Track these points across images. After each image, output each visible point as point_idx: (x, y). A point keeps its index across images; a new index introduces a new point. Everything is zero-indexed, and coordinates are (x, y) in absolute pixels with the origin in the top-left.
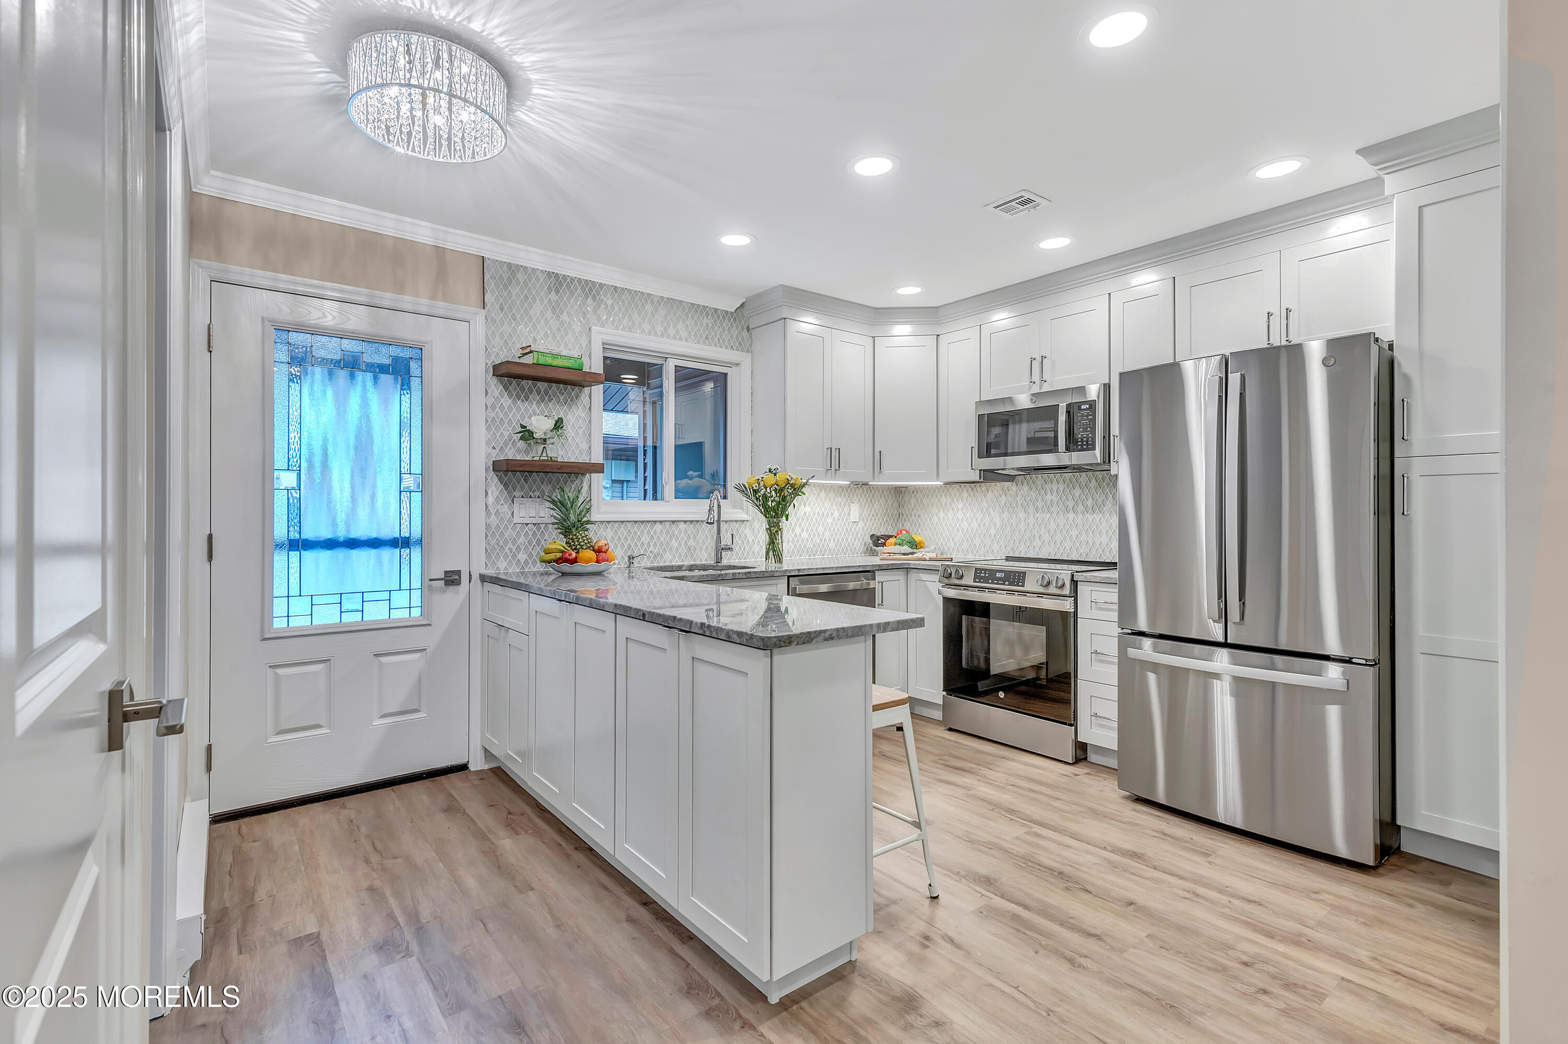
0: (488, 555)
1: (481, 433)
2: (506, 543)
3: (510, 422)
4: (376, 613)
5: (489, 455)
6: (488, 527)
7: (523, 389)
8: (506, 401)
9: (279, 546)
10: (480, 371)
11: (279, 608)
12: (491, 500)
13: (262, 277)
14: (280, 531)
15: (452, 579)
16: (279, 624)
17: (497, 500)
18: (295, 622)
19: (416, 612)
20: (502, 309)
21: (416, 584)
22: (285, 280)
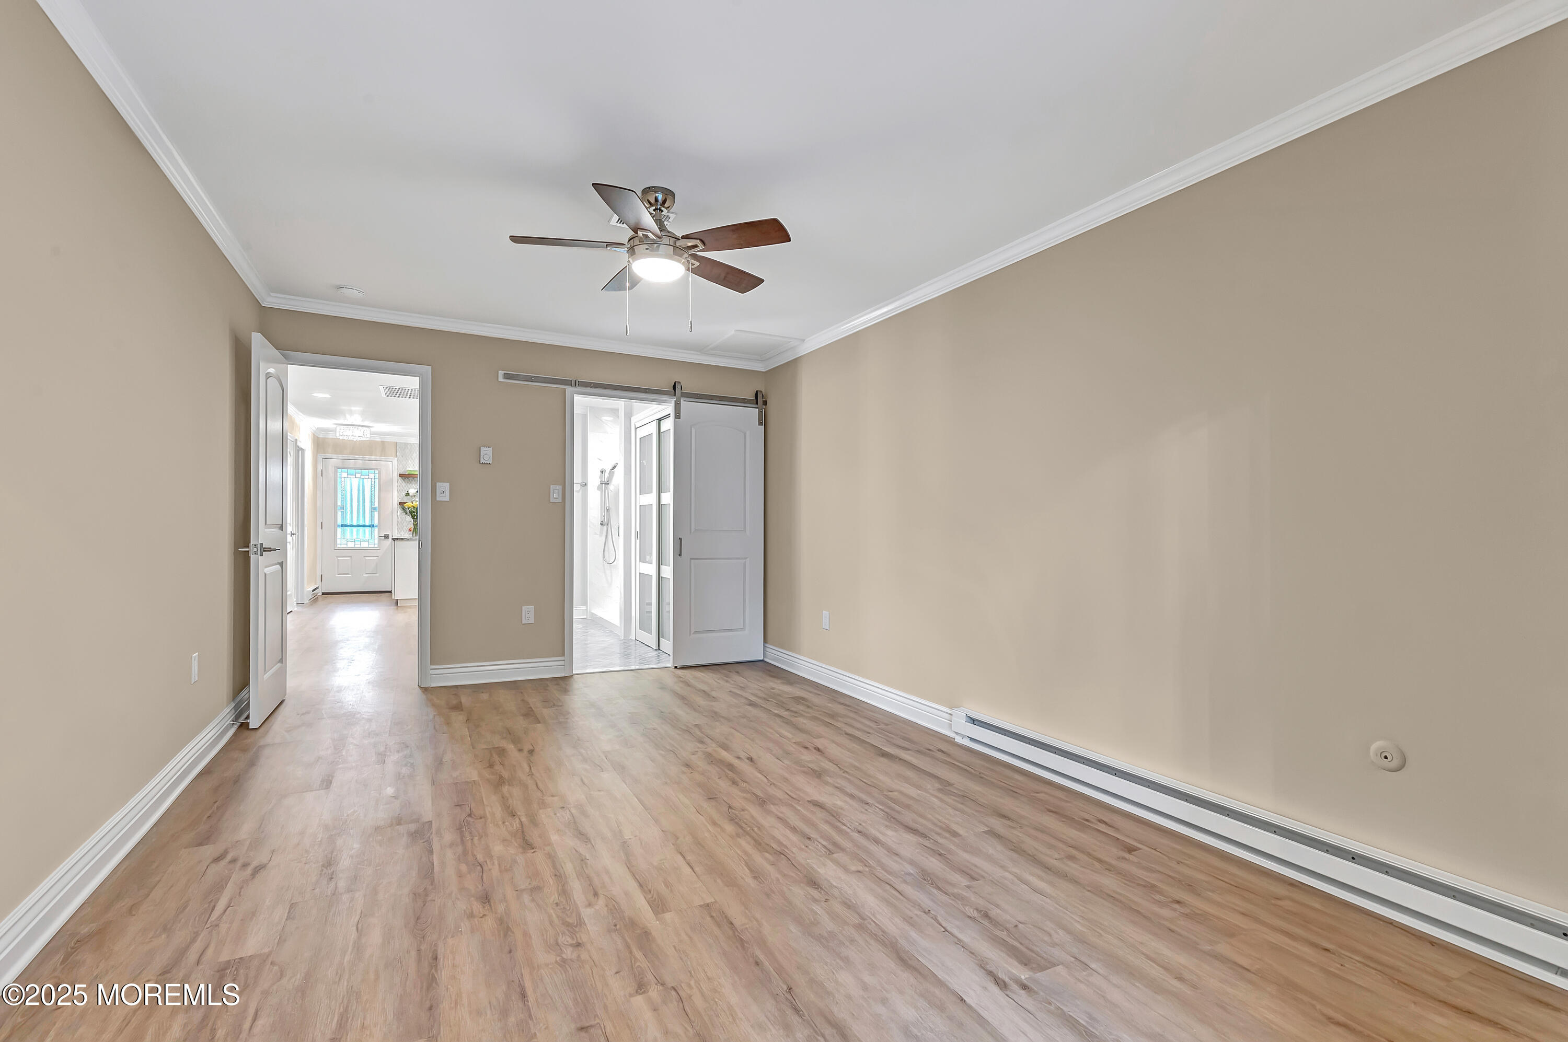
0: (398, 531)
1: (395, 493)
2: (404, 527)
3: (405, 491)
4: (365, 545)
5: (398, 500)
6: (398, 522)
7: (409, 480)
8: (404, 484)
9: (339, 526)
10: (395, 475)
11: (339, 541)
12: (399, 514)
13: (334, 456)
14: (339, 522)
15: (386, 537)
16: (339, 546)
17: (401, 514)
18: (343, 546)
19: (376, 546)
20: (402, 456)
21: (376, 537)
22: (340, 456)
